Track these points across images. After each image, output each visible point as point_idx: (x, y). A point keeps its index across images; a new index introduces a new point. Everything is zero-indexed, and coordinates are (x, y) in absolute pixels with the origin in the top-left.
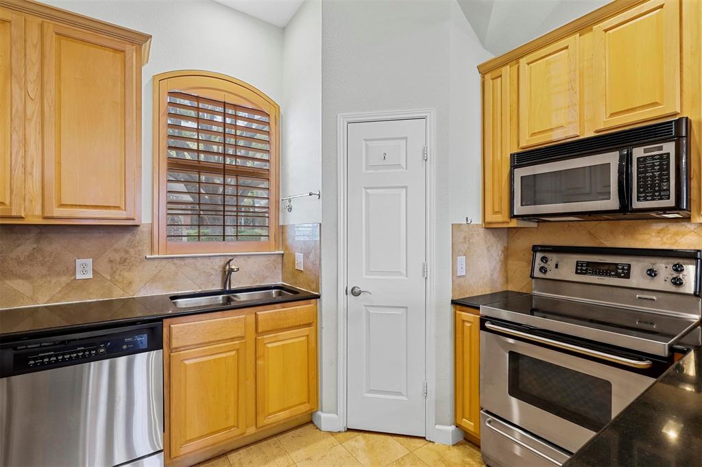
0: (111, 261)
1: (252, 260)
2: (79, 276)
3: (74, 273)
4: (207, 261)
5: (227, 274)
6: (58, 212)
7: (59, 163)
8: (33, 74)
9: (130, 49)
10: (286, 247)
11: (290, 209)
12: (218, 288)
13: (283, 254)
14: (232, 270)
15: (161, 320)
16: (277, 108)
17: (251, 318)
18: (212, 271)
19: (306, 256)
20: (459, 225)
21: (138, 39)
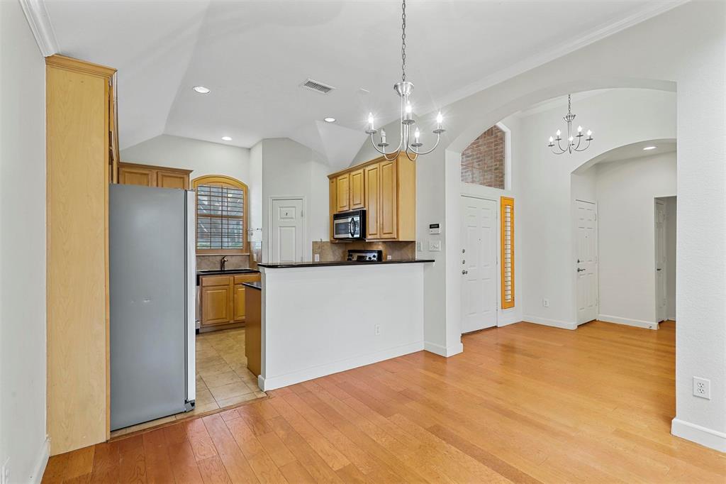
1: (234, 258)
4: (214, 258)
5: (223, 263)
9: (186, 177)
10: (250, 251)
11: (252, 235)
12: (219, 269)
13: (249, 255)
14: (225, 261)
16: (246, 187)
17: (231, 278)
18: (217, 262)
19: (257, 255)
20: (317, 242)
21: (187, 172)
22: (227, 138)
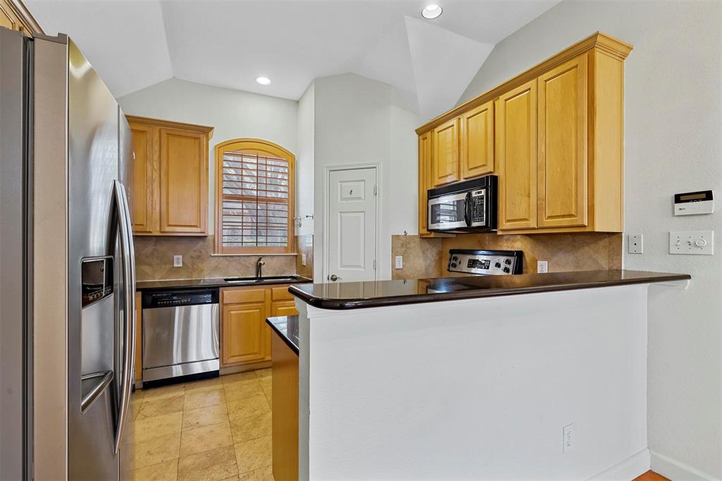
0: (192, 257)
1: (275, 260)
2: (175, 265)
3: (173, 263)
4: (246, 259)
5: (259, 267)
6: (168, 229)
7: (168, 203)
8: (156, 157)
9: (203, 137)
10: (298, 252)
11: (300, 225)
12: (254, 276)
13: (296, 256)
14: (261, 264)
15: (218, 287)
16: (293, 157)
17: (268, 292)
18: (250, 266)
19: (307, 256)
20: (398, 236)
21: (207, 131)
22: (263, 81)
